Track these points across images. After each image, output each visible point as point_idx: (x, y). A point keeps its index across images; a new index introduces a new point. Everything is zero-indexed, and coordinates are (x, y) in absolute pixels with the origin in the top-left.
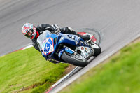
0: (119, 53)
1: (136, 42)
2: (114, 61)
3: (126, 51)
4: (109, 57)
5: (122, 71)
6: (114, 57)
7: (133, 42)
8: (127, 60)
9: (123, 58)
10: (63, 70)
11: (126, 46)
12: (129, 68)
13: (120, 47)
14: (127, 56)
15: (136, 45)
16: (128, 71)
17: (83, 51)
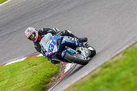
0: (99, 69)
1: (115, 59)
2: (94, 77)
3: (106, 67)
4: (89, 74)
5: (101, 87)
6: (94, 73)
7: (112, 58)
8: (106, 76)
9: (103, 74)
10: (44, 86)
11: (105, 63)
12: (109, 84)
13: (100, 64)
14: (107, 72)
15: (116, 62)
16: (108, 87)
17: (82, 52)
